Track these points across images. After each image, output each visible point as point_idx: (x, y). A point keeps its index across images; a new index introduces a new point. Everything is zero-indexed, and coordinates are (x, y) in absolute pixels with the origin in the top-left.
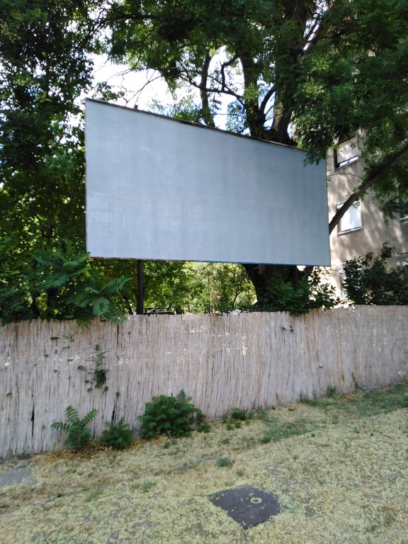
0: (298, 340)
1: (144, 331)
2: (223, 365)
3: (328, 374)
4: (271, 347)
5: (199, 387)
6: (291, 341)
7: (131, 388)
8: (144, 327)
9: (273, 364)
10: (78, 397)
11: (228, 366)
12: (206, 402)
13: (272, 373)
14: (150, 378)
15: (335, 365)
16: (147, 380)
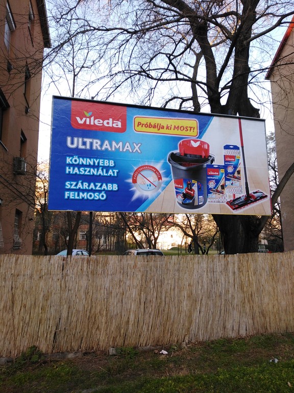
0: (230, 281)
1: (85, 269)
2: (154, 300)
3: (263, 314)
4: (202, 286)
5: (132, 317)
6: (223, 282)
7: (72, 315)
8: (85, 265)
9: (204, 302)
11: (159, 301)
12: (137, 331)
13: (203, 309)
14: (88, 307)
15: (271, 306)
16: (85, 309)
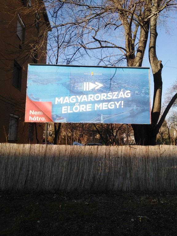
3: (138, 179)
10: (13, 172)
12: (66, 183)
16: (40, 170)
